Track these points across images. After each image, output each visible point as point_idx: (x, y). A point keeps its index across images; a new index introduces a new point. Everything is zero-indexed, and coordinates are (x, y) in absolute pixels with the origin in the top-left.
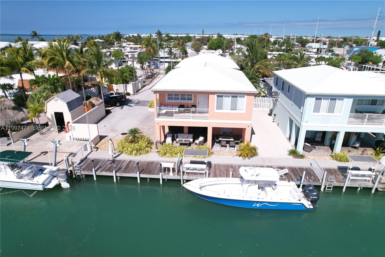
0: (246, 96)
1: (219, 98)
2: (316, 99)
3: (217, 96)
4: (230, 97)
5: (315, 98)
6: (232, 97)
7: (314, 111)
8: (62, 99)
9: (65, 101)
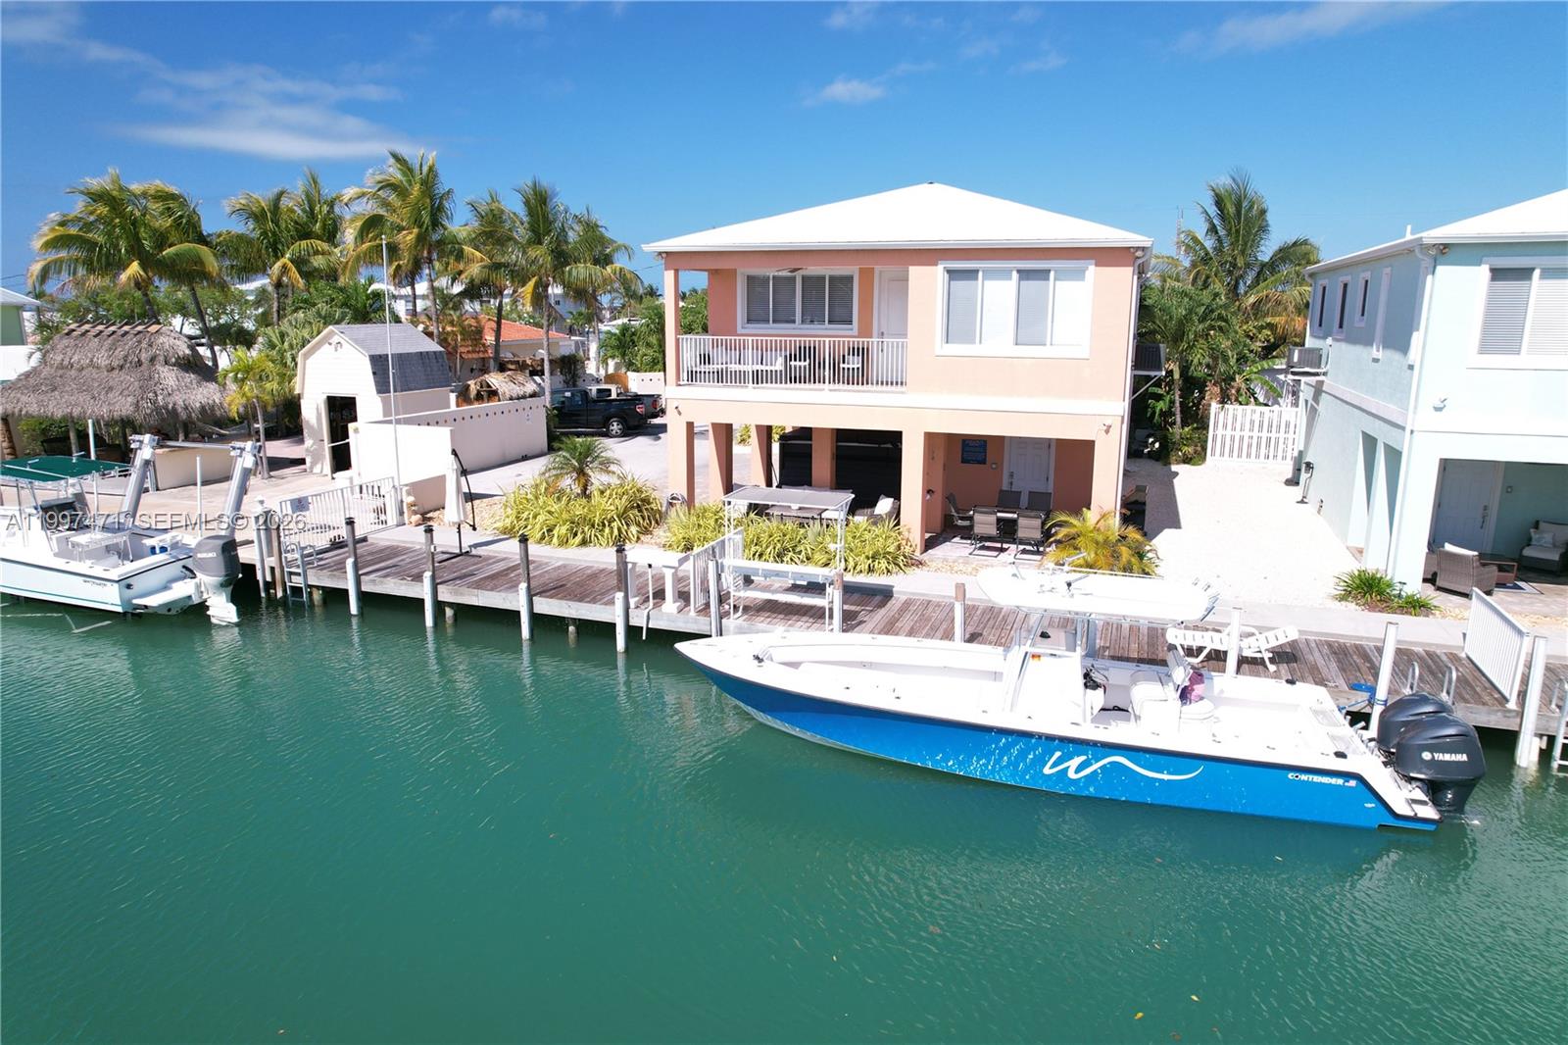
0: (1092, 270)
1: (958, 285)
2: (1497, 274)
3: (946, 276)
4: (1010, 279)
5: (1484, 271)
6: (1024, 274)
7: (1485, 347)
8: (358, 342)
9: (367, 351)
